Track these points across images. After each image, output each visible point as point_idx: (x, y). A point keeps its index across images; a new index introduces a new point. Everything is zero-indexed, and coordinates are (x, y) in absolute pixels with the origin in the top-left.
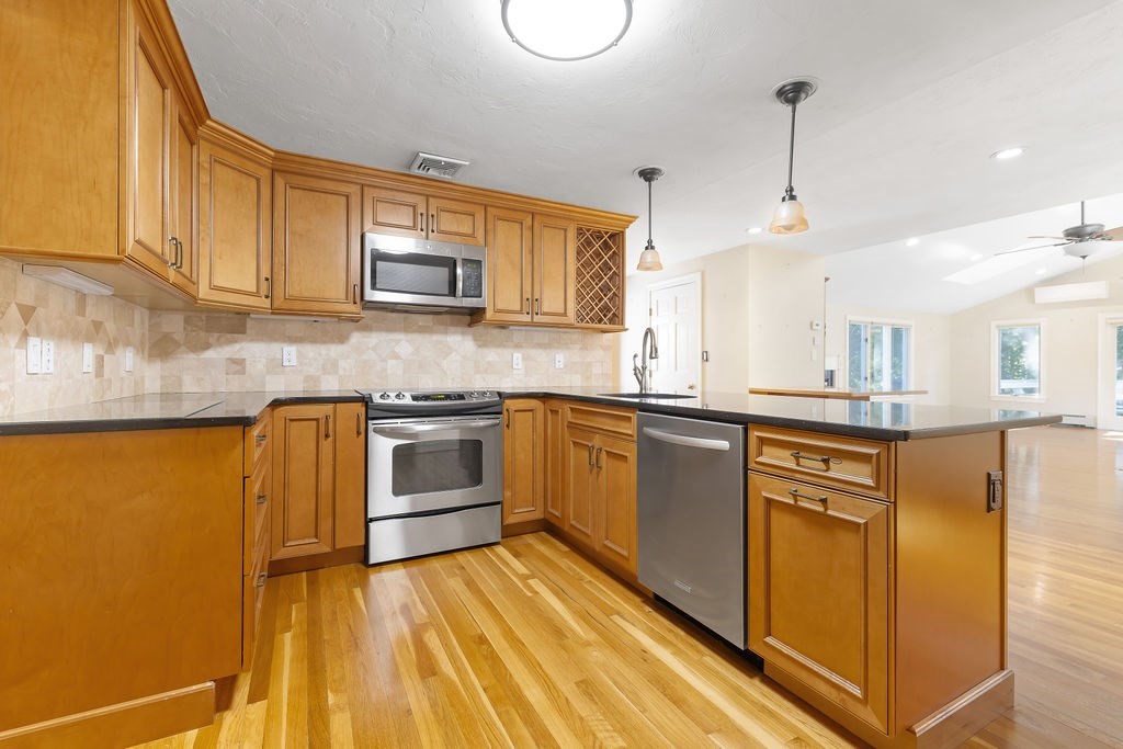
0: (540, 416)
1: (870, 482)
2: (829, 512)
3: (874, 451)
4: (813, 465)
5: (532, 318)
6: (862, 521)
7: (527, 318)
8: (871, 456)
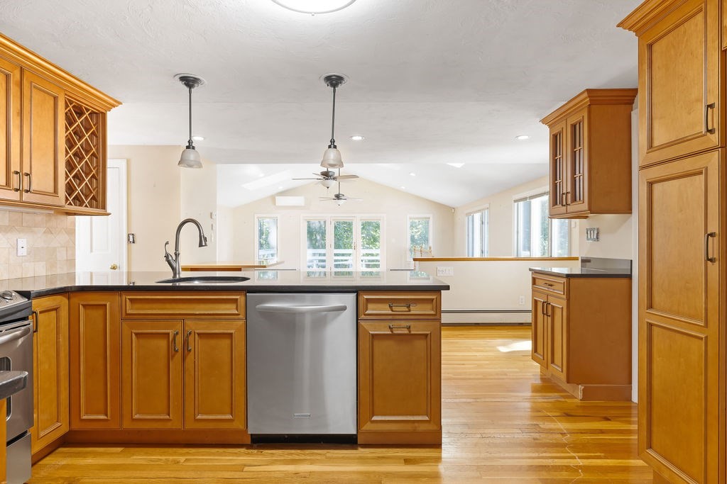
0: (64, 313)
1: (432, 312)
2: (412, 332)
3: (434, 297)
4: (401, 309)
5: (21, 195)
6: (429, 333)
7: (14, 196)
8: (433, 299)
